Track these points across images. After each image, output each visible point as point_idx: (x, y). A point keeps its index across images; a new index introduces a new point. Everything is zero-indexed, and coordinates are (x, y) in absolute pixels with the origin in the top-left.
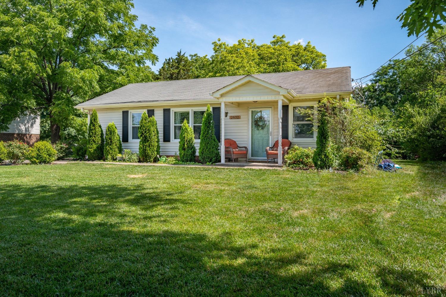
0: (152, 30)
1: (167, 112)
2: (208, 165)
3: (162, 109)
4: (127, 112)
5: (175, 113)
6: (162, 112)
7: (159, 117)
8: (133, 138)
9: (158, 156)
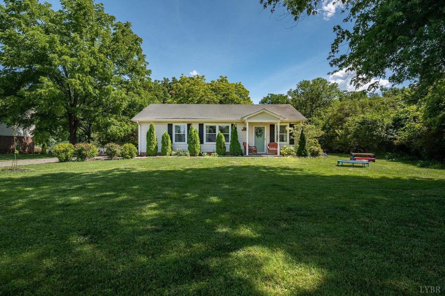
0: (147, 64)
1: (201, 126)
2: (240, 156)
3: (198, 123)
4: (172, 124)
5: (206, 126)
6: (198, 125)
7: (195, 128)
8: (176, 141)
9: (201, 152)
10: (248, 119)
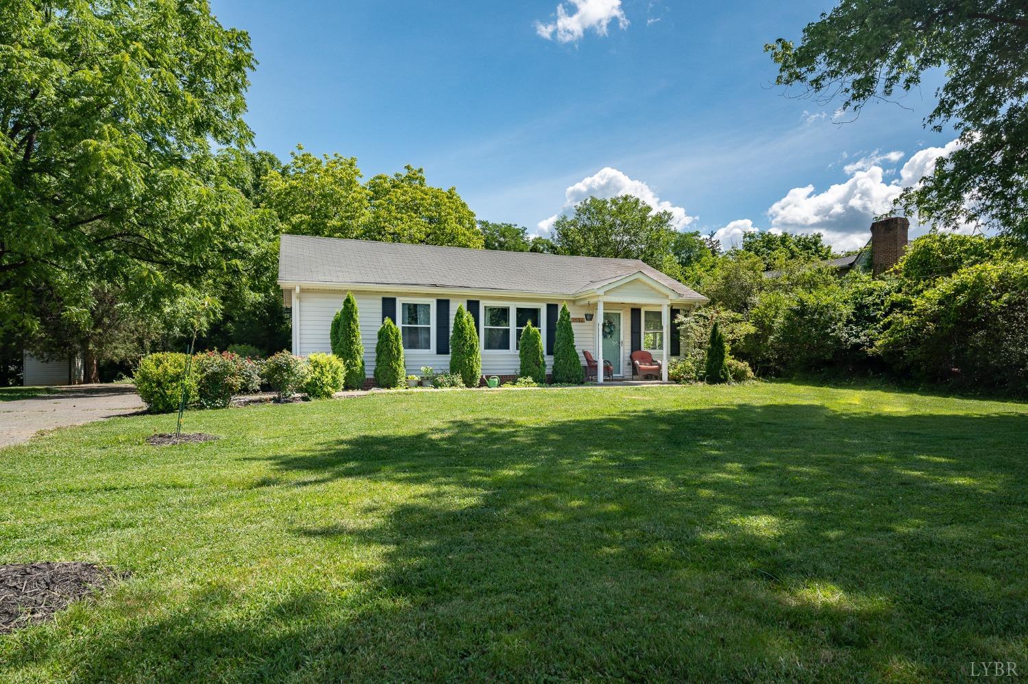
1: (472, 306)
3: (465, 300)
5: (485, 307)
9: (484, 377)
10: (606, 293)
